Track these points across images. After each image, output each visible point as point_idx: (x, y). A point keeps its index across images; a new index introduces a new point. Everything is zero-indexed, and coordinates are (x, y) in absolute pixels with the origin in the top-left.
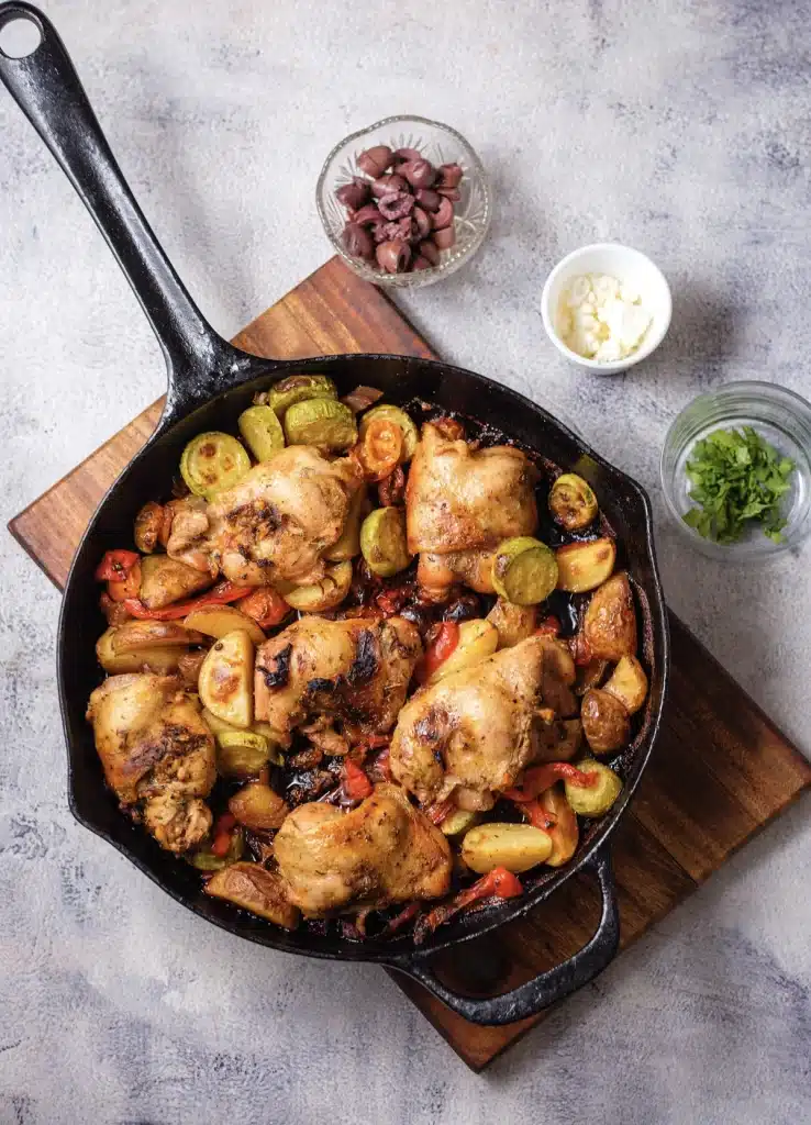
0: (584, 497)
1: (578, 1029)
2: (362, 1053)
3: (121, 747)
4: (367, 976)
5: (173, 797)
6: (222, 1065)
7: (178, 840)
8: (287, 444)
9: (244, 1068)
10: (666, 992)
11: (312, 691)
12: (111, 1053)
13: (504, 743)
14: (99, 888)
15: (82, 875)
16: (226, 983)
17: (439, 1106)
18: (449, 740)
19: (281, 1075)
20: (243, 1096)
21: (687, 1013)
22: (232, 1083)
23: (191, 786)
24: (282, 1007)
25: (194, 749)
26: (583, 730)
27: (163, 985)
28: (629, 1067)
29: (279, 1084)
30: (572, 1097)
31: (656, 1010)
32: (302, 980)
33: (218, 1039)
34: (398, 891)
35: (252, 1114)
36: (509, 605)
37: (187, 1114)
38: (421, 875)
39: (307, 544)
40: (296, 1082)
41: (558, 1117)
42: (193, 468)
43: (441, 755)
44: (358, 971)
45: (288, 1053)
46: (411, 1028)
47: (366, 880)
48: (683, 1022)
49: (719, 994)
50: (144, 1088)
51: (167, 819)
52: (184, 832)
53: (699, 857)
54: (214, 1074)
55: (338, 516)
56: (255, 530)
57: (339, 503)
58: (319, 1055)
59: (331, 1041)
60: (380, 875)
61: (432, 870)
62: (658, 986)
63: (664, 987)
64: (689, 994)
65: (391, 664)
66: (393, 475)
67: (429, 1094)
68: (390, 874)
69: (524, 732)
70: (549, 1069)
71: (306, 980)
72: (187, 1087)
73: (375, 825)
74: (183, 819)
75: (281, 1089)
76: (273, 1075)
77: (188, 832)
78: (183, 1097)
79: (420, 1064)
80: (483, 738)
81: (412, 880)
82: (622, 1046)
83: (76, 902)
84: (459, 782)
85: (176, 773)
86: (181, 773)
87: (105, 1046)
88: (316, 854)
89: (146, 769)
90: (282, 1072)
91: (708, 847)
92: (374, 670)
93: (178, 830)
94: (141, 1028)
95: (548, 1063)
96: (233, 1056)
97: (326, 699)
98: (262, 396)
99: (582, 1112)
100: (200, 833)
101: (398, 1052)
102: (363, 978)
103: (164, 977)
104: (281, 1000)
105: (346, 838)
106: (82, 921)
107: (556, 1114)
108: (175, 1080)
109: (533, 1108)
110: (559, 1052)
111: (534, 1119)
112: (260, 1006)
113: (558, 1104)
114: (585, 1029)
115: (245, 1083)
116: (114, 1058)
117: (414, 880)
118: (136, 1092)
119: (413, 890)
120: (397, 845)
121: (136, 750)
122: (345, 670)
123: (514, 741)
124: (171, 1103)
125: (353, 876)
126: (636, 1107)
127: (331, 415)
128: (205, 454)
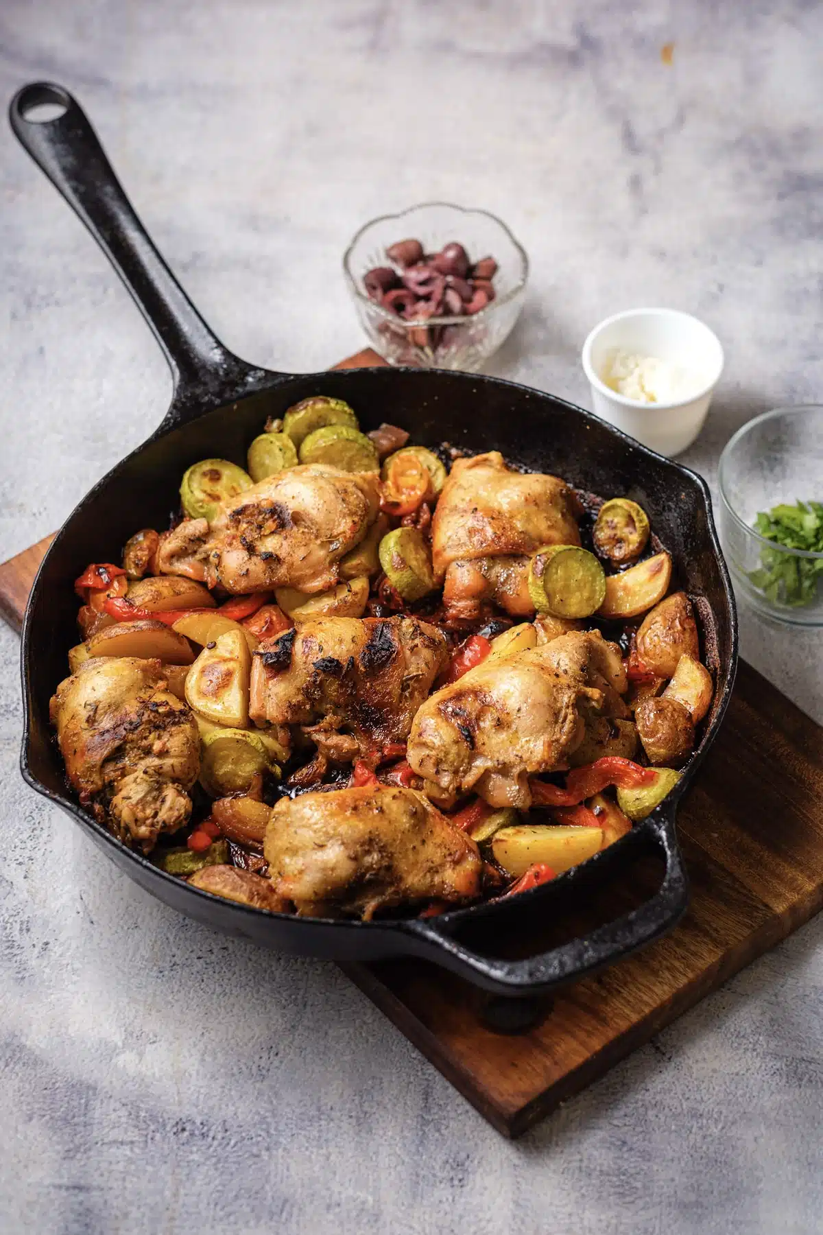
0: (634, 515)
1: (639, 1097)
2: (362, 1122)
3: (87, 721)
4: (371, 1039)
5: (145, 772)
6: (184, 1130)
7: (149, 822)
8: (300, 463)
9: (211, 1134)
10: (749, 1054)
11: (318, 675)
12: (43, 1113)
13: (543, 716)
14: (47, 944)
15: (28, 930)
16: (195, 1045)
17: (460, 1180)
18: (478, 719)
19: (258, 1142)
20: (208, 1163)
21: (777, 1078)
22: (195, 1149)
23: (168, 762)
24: (264, 1072)
25: (174, 724)
26: (637, 733)
27: (116, 1047)
28: (704, 1137)
29: (255, 1150)
30: (632, 1171)
31: (737, 1074)
32: (291, 1043)
33: (180, 1103)
34: (414, 880)
35: (217, 1182)
36: (549, 621)
37: (135, 1179)
38: (442, 865)
39: (318, 542)
40: (277, 1150)
41: (615, 1193)
42: (193, 488)
43: (469, 731)
44: (361, 1033)
45: (269, 1120)
46: (427, 1095)
47: (376, 856)
48: (773, 1088)
49: (817, 1057)
50: (82, 1150)
51: (136, 797)
52: (156, 814)
53: (782, 889)
54: (173, 1138)
55: (355, 513)
56: (260, 527)
57: (356, 502)
58: (307, 1123)
59: (323, 1108)
60: (392, 854)
61: (456, 863)
62: (737, 1048)
63: (746, 1050)
64: (776, 1056)
65: (412, 649)
66: (418, 510)
67: (448, 1167)
68: (406, 856)
69: (568, 707)
70: (603, 1141)
71: (296, 1043)
72: (137, 1150)
73: (387, 800)
74: (155, 799)
75: (257, 1156)
76: (249, 1143)
77: (160, 814)
78: (130, 1161)
79: (437, 1135)
80: (519, 710)
81: (431, 868)
82: (696, 1115)
83: (18, 958)
84: (489, 764)
85: (151, 745)
86: (157, 746)
87: (37, 1106)
88: (316, 824)
89: (117, 743)
90: (260, 1139)
91: (794, 879)
92: (391, 654)
93: (149, 812)
94: (84, 1091)
95: (600, 1134)
96: (198, 1122)
97: (333, 689)
98: (276, 424)
99: (645, 1187)
100: (176, 814)
101: (409, 1121)
102: (367, 1041)
103: (118, 1039)
104: (263, 1065)
105: (352, 805)
106: (23, 978)
107: (612, 1190)
108: (122, 1143)
109: (582, 1183)
110: (615, 1122)
111: (583, 1196)
112: (235, 1070)
113: (615, 1179)
114: (648, 1097)
115: (212, 1149)
116: (47, 1117)
117: (434, 870)
118: (71, 1154)
119: (432, 881)
120: (414, 826)
121: (106, 723)
122: (357, 653)
123: (556, 714)
124: (114, 1167)
125: (358, 848)
126: (715, 1183)
127: (351, 438)
128: (209, 476)
